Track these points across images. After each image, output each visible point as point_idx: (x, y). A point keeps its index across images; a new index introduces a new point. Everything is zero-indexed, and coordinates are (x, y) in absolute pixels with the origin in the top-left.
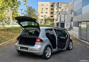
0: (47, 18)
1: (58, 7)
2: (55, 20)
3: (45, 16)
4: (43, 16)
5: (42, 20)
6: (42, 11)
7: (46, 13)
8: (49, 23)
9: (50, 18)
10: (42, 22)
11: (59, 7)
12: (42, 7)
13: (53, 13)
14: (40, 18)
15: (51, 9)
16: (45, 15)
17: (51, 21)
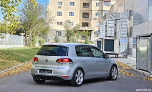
0: (73, 27)
3: (69, 22)
4: (61, 23)
5: (60, 33)
6: (60, 10)
9: (82, 28)
10: (60, 38)
14: (54, 27)
15: (84, 4)
16: (67, 19)
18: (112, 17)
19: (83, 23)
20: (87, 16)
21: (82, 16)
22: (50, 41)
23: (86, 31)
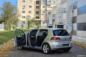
0: (31, 19)
1: (46, 4)
2: (42, 22)
4: (24, 17)
5: (24, 22)
6: (24, 10)
7: (30, 12)
8: (34, 26)
10: (24, 25)
11: (48, 4)
12: (24, 4)
13: (38, 12)
14: (21, 19)
15: (37, 7)
16: (28, 15)
17: (37, 24)
18: (60, 11)
19: (36, 17)
20: (38, 13)
21: (35, 13)
22: (19, 27)
23: (38, 21)
